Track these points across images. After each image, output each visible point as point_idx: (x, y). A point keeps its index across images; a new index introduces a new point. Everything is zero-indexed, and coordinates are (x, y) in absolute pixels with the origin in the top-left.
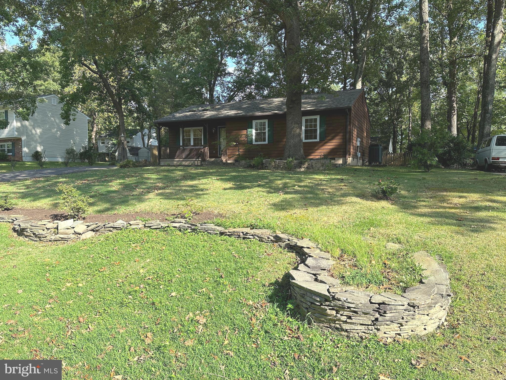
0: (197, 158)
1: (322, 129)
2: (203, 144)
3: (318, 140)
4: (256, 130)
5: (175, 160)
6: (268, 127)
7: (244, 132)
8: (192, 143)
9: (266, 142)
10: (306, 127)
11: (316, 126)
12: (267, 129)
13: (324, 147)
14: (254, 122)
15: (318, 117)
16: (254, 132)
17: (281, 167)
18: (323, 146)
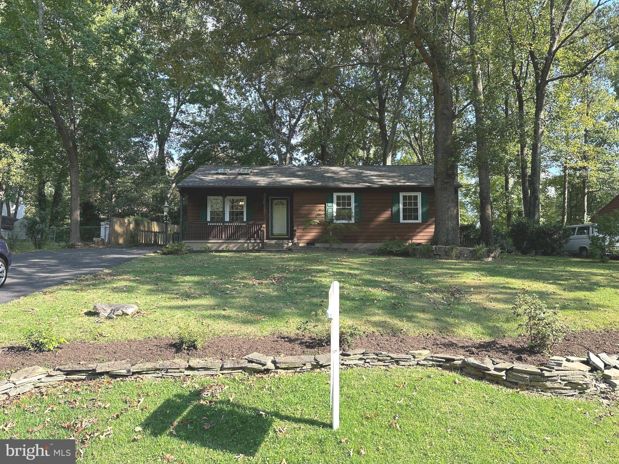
0: (247, 240)
1: (425, 209)
2: (245, 220)
3: (420, 221)
4: (338, 205)
5: (211, 241)
6: (355, 202)
7: (322, 207)
8: (227, 219)
9: (353, 221)
10: (404, 204)
11: (416, 204)
12: (353, 205)
13: (427, 230)
14: (335, 195)
15: (419, 195)
16: (335, 207)
17: (466, 256)
18: (426, 228)
